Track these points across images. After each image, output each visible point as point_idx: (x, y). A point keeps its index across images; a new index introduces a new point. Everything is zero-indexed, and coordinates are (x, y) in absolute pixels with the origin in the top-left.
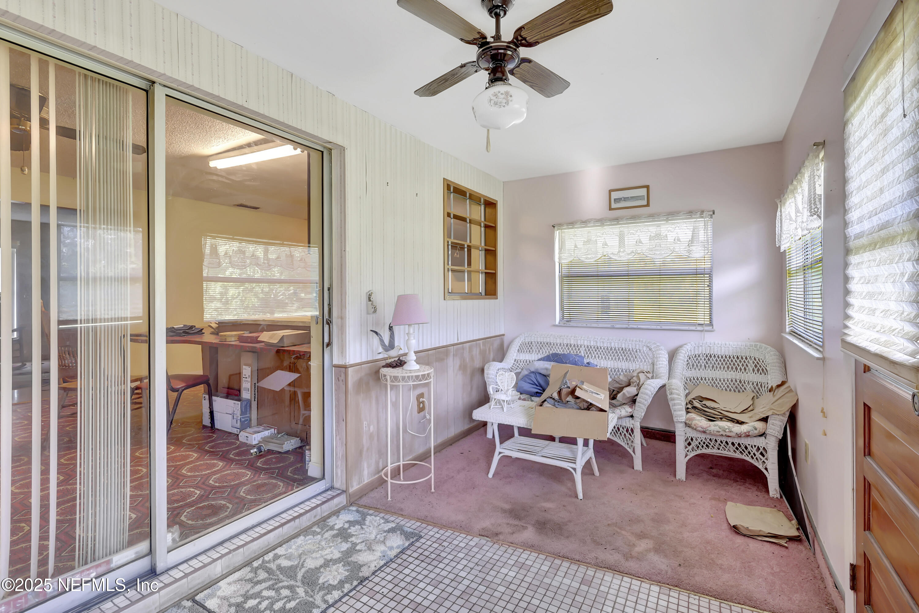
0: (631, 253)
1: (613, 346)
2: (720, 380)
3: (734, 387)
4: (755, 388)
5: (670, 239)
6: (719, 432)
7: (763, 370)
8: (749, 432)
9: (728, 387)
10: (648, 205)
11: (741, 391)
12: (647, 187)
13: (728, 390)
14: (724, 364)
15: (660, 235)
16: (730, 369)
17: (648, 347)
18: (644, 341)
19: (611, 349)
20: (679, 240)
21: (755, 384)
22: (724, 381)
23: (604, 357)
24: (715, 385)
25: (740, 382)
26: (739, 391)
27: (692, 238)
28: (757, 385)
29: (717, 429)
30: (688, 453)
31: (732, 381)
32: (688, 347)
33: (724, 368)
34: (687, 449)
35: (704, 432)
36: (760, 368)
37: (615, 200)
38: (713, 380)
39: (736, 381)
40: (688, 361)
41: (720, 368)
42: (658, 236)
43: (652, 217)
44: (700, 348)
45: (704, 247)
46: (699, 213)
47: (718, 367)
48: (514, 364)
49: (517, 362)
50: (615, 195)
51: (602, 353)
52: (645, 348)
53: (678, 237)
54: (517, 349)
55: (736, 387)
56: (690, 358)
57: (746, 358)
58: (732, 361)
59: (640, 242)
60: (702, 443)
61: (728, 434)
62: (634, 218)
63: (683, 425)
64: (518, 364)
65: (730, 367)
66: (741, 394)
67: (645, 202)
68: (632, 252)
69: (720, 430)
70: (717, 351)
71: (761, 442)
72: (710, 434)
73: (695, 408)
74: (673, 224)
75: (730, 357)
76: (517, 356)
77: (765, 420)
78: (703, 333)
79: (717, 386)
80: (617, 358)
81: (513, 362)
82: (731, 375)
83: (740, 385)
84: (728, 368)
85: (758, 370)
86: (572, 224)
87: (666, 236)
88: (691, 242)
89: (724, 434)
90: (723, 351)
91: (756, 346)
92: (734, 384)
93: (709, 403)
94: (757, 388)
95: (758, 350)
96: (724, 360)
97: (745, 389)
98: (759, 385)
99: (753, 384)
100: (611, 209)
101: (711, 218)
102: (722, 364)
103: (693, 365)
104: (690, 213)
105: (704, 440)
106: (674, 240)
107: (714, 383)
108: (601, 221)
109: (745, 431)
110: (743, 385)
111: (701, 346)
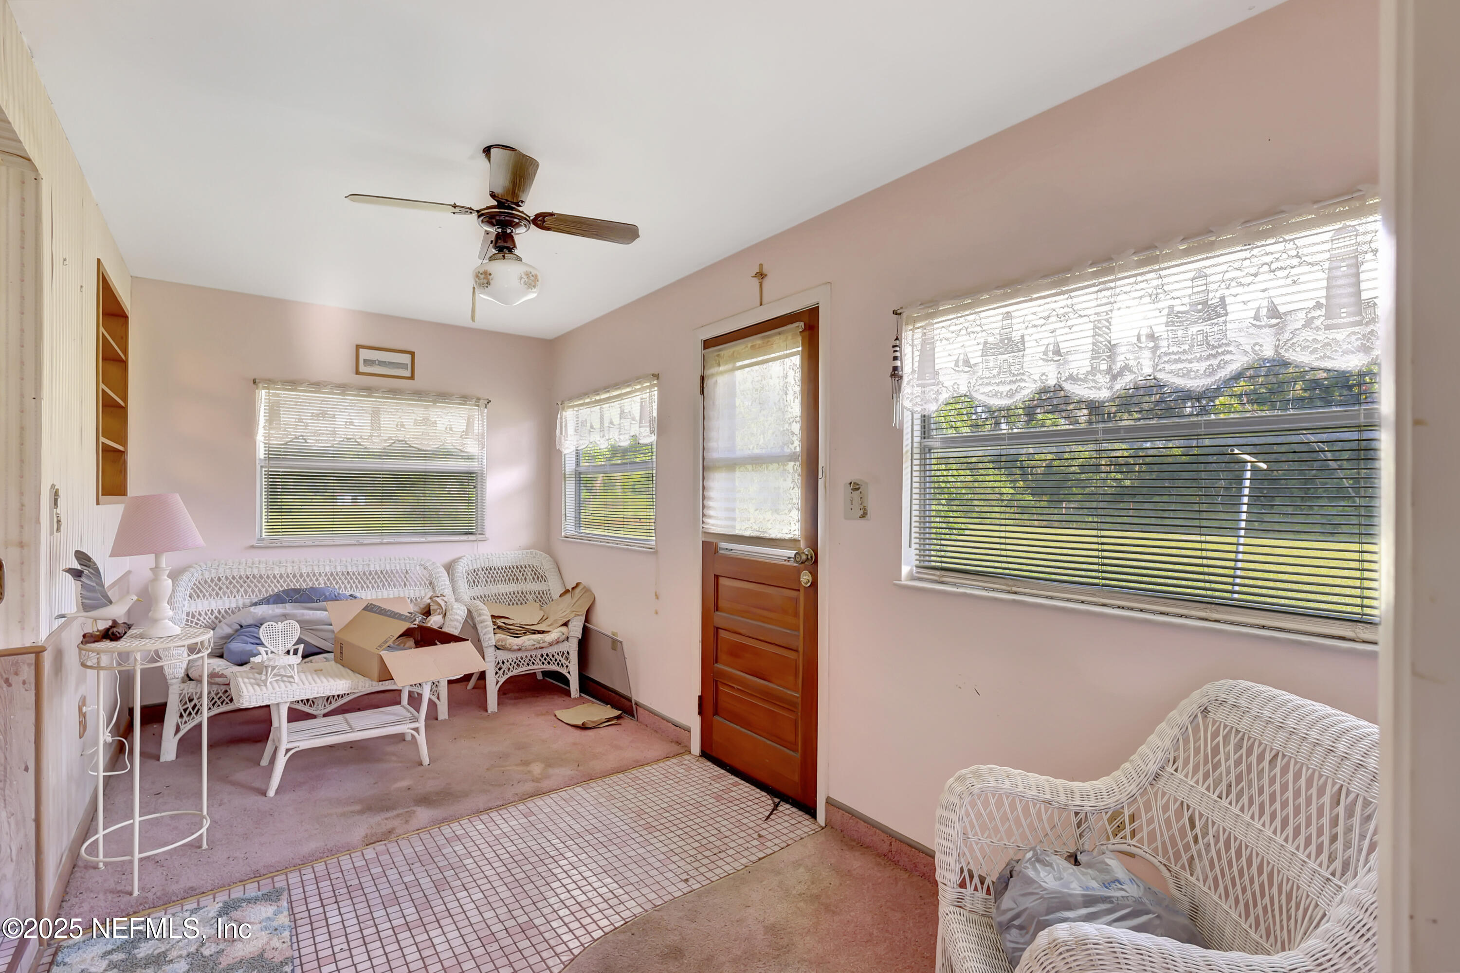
0: (388, 440)
1: (372, 568)
2: (503, 595)
3: (517, 599)
4: (537, 597)
5: (441, 426)
6: (534, 645)
7: (542, 577)
8: (559, 638)
9: (511, 600)
10: (412, 377)
11: (524, 602)
12: (412, 354)
13: (511, 604)
14: (505, 575)
15: (428, 420)
16: (511, 580)
17: (422, 565)
18: (415, 558)
19: (370, 574)
20: (451, 429)
21: (537, 593)
22: (506, 595)
23: (359, 586)
24: (498, 601)
25: (522, 593)
26: (521, 604)
27: (466, 429)
28: (539, 593)
29: (532, 642)
30: (499, 680)
31: (514, 593)
32: (464, 561)
33: (505, 580)
34: (498, 675)
35: (519, 650)
36: (539, 577)
37: (365, 361)
38: (496, 595)
39: (518, 593)
40: (467, 578)
41: (502, 581)
42: (426, 421)
43: (419, 395)
44: (478, 561)
45: (479, 441)
46: (474, 400)
47: (500, 580)
48: (187, 620)
49: (193, 616)
50: (364, 354)
51: (357, 581)
52: (418, 567)
53: (451, 425)
54: (188, 593)
55: (519, 600)
56: (468, 574)
57: (526, 567)
58: (512, 571)
59: (403, 426)
60: (513, 663)
61: (542, 645)
62: (394, 393)
63: (493, 648)
64: (195, 620)
65: (511, 578)
66: (524, 605)
67: (408, 374)
68: (390, 438)
69: (535, 643)
70: (497, 563)
71: (564, 647)
72: (526, 650)
73: (499, 627)
74: (444, 408)
75: (510, 568)
76: (190, 606)
77: (566, 624)
78: (475, 543)
79: (500, 602)
80: (381, 585)
81: (184, 617)
82: (512, 587)
83: (523, 596)
84: (509, 579)
85: (538, 578)
86: (293, 384)
87: (435, 422)
88: (467, 432)
89: (538, 646)
90: (502, 561)
91: (531, 553)
92: (516, 597)
93: (507, 621)
94: (539, 596)
95: (534, 557)
96: (505, 572)
97: (527, 600)
98: (541, 592)
99: (535, 593)
100: (358, 372)
101: (486, 407)
102: (503, 576)
103: (474, 582)
104: (465, 399)
105: (515, 660)
106: (446, 429)
107: (498, 598)
108: (343, 388)
109: (556, 638)
110: (525, 597)
111: (479, 558)
